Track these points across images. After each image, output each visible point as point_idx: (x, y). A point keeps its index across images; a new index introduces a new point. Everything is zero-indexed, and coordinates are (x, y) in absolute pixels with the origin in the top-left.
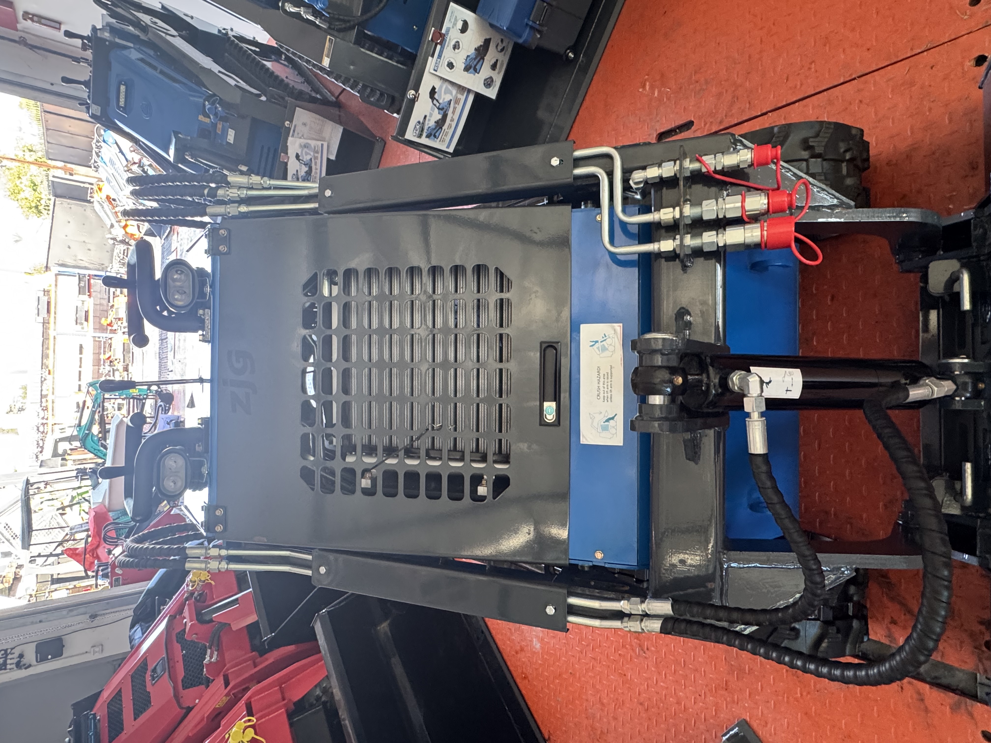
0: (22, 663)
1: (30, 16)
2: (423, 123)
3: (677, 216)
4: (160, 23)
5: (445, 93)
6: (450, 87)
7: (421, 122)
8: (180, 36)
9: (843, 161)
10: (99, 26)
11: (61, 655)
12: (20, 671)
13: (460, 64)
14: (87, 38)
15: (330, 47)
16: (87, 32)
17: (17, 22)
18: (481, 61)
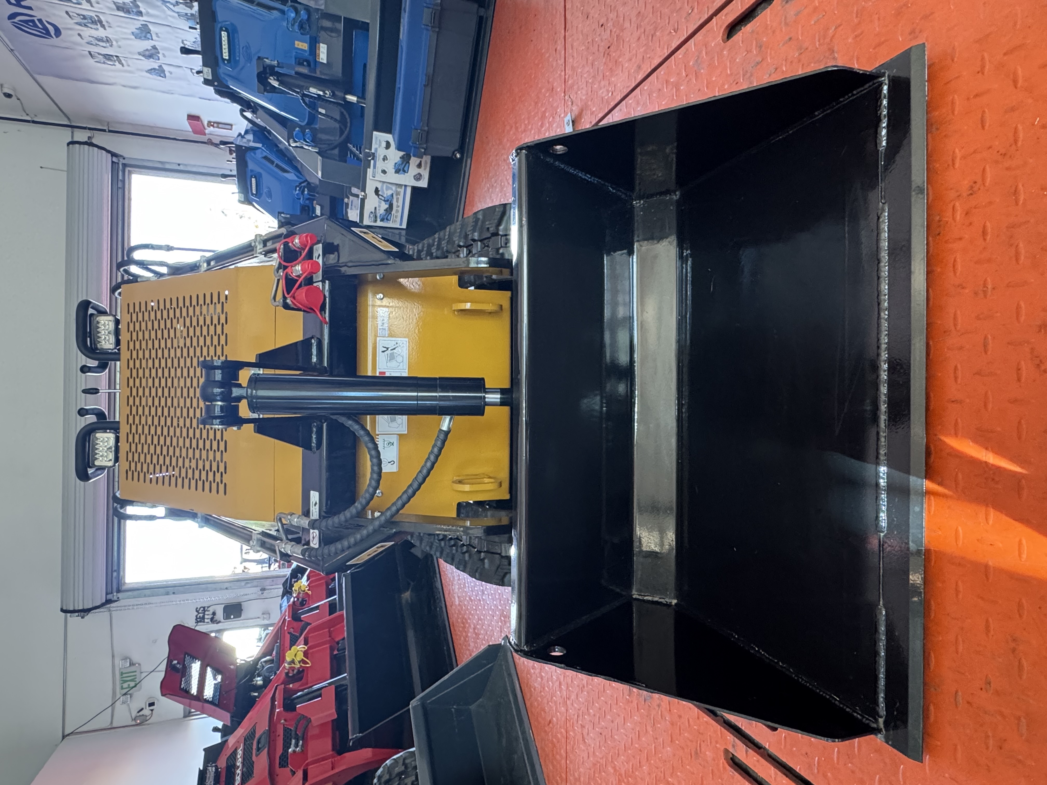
0: (215, 619)
1: (212, 124)
5: (387, 190)
7: (373, 211)
10: (242, 133)
11: (240, 616)
16: (234, 139)
17: (204, 129)
18: (408, 164)
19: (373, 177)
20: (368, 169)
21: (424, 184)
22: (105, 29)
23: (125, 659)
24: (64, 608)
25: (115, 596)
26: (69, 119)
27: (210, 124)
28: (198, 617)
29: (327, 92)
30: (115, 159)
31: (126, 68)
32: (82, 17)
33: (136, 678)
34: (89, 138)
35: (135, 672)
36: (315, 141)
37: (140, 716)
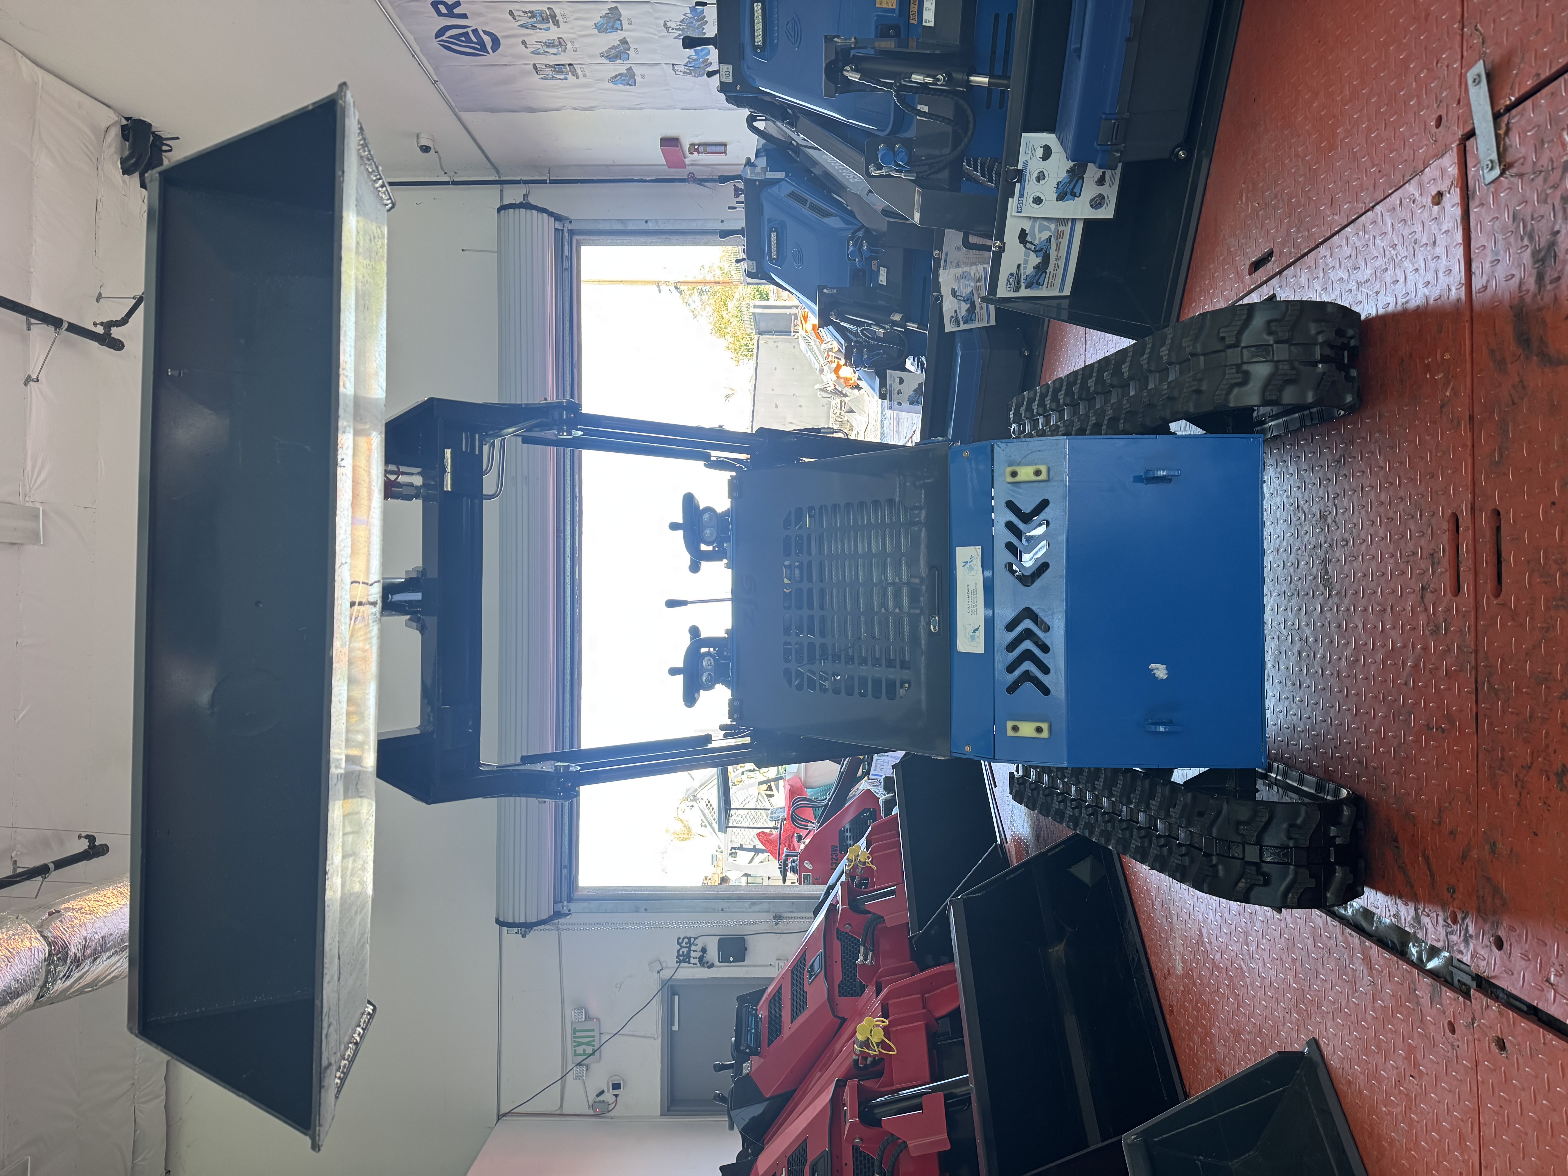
0: (705, 960)
1: (696, 147)
5: (1040, 232)
7: (1015, 273)
10: (751, 156)
11: (743, 960)
12: (702, 969)
16: (740, 170)
17: (684, 157)
18: (1081, 181)
19: (1018, 212)
20: (1010, 200)
21: (1107, 212)
22: (558, 27)
23: (580, 1008)
24: (501, 919)
25: (564, 906)
26: (498, 172)
27: (695, 148)
28: (681, 953)
29: (940, 76)
30: (559, 226)
31: (582, 80)
32: (529, 15)
33: (594, 1041)
34: (525, 196)
35: (593, 1030)
36: (912, 163)
37: (600, 1102)
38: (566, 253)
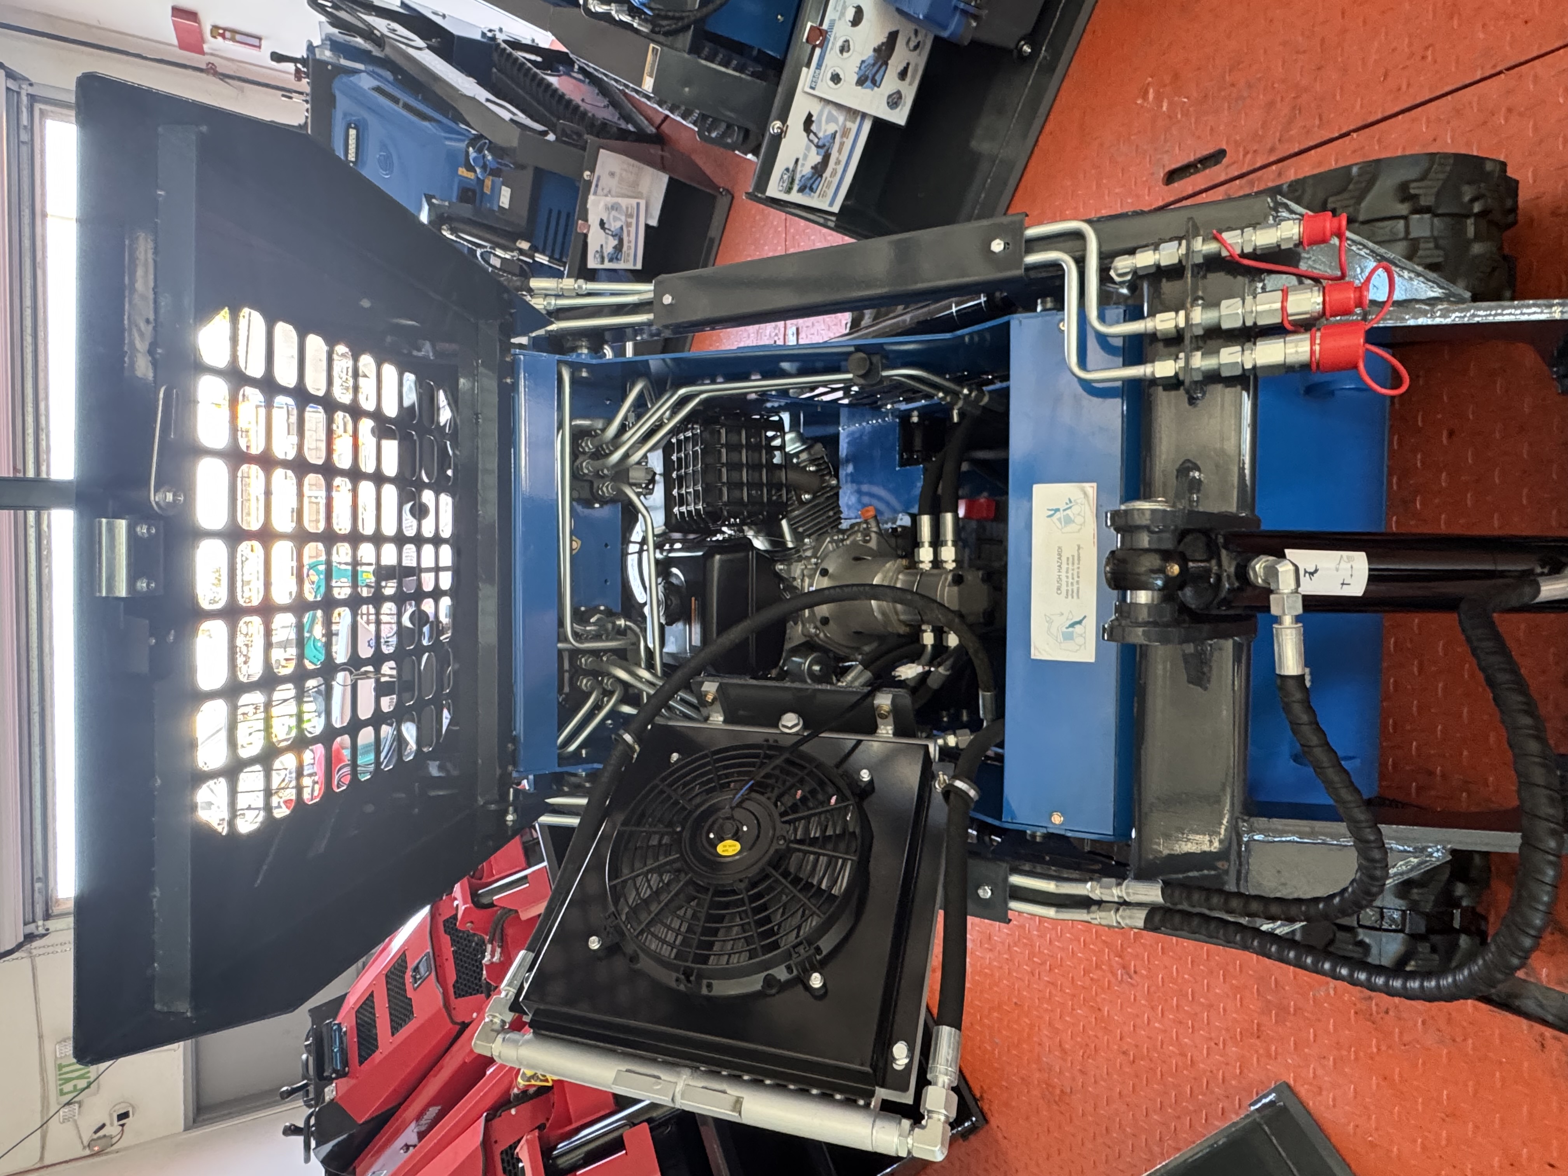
1: (221, 31)
2: (794, 171)
3: (1182, 324)
4: (402, 30)
5: (827, 122)
6: (835, 112)
7: (791, 168)
8: (429, 47)
9: (1468, 216)
10: (317, 42)
13: (850, 75)
14: (304, 61)
15: (654, 61)
16: (301, 52)
17: (202, 41)
19: (812, 88)
21: (900, 117)
23: (65, 1040)
25: (40, 926)
30: (13, 85)
33: (88, 1073)
37: (99, 1138)
38: (25, 121)
